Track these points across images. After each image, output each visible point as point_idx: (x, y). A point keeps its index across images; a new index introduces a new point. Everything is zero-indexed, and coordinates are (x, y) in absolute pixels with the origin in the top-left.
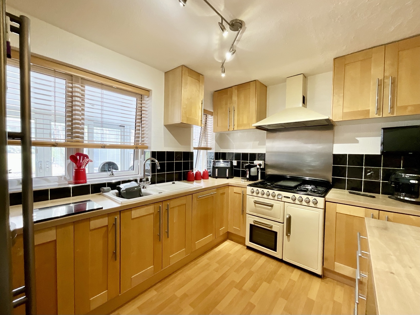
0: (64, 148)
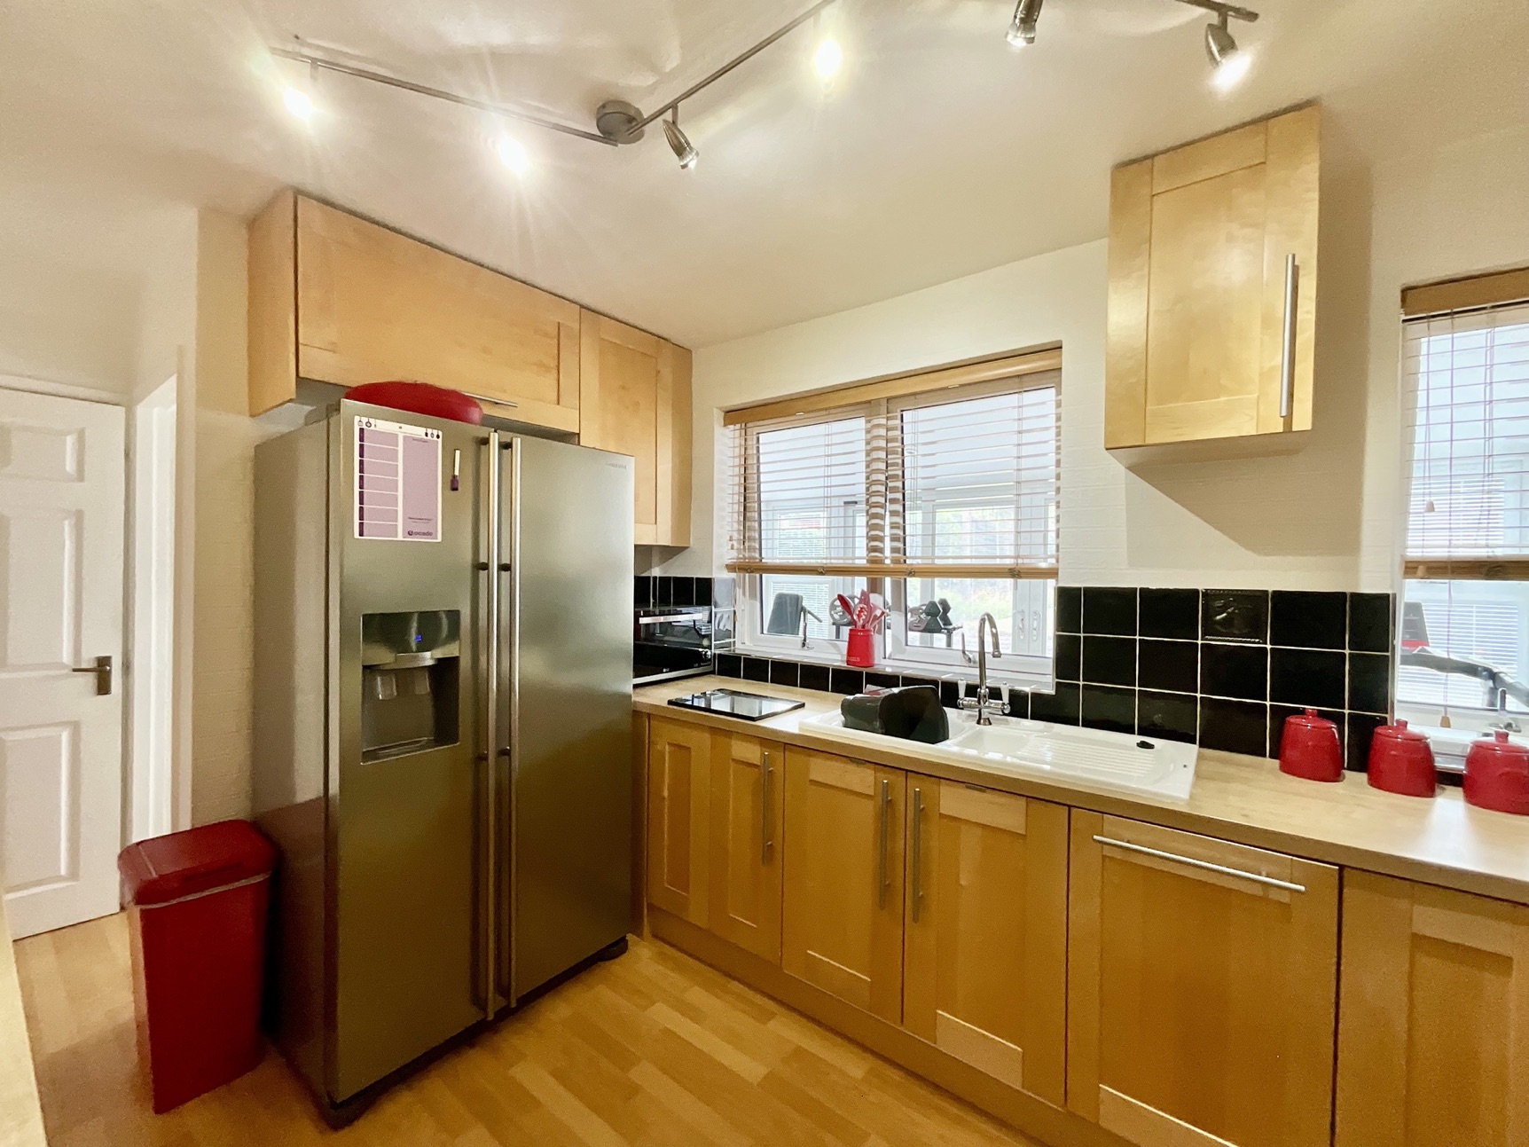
0: (865, 579)
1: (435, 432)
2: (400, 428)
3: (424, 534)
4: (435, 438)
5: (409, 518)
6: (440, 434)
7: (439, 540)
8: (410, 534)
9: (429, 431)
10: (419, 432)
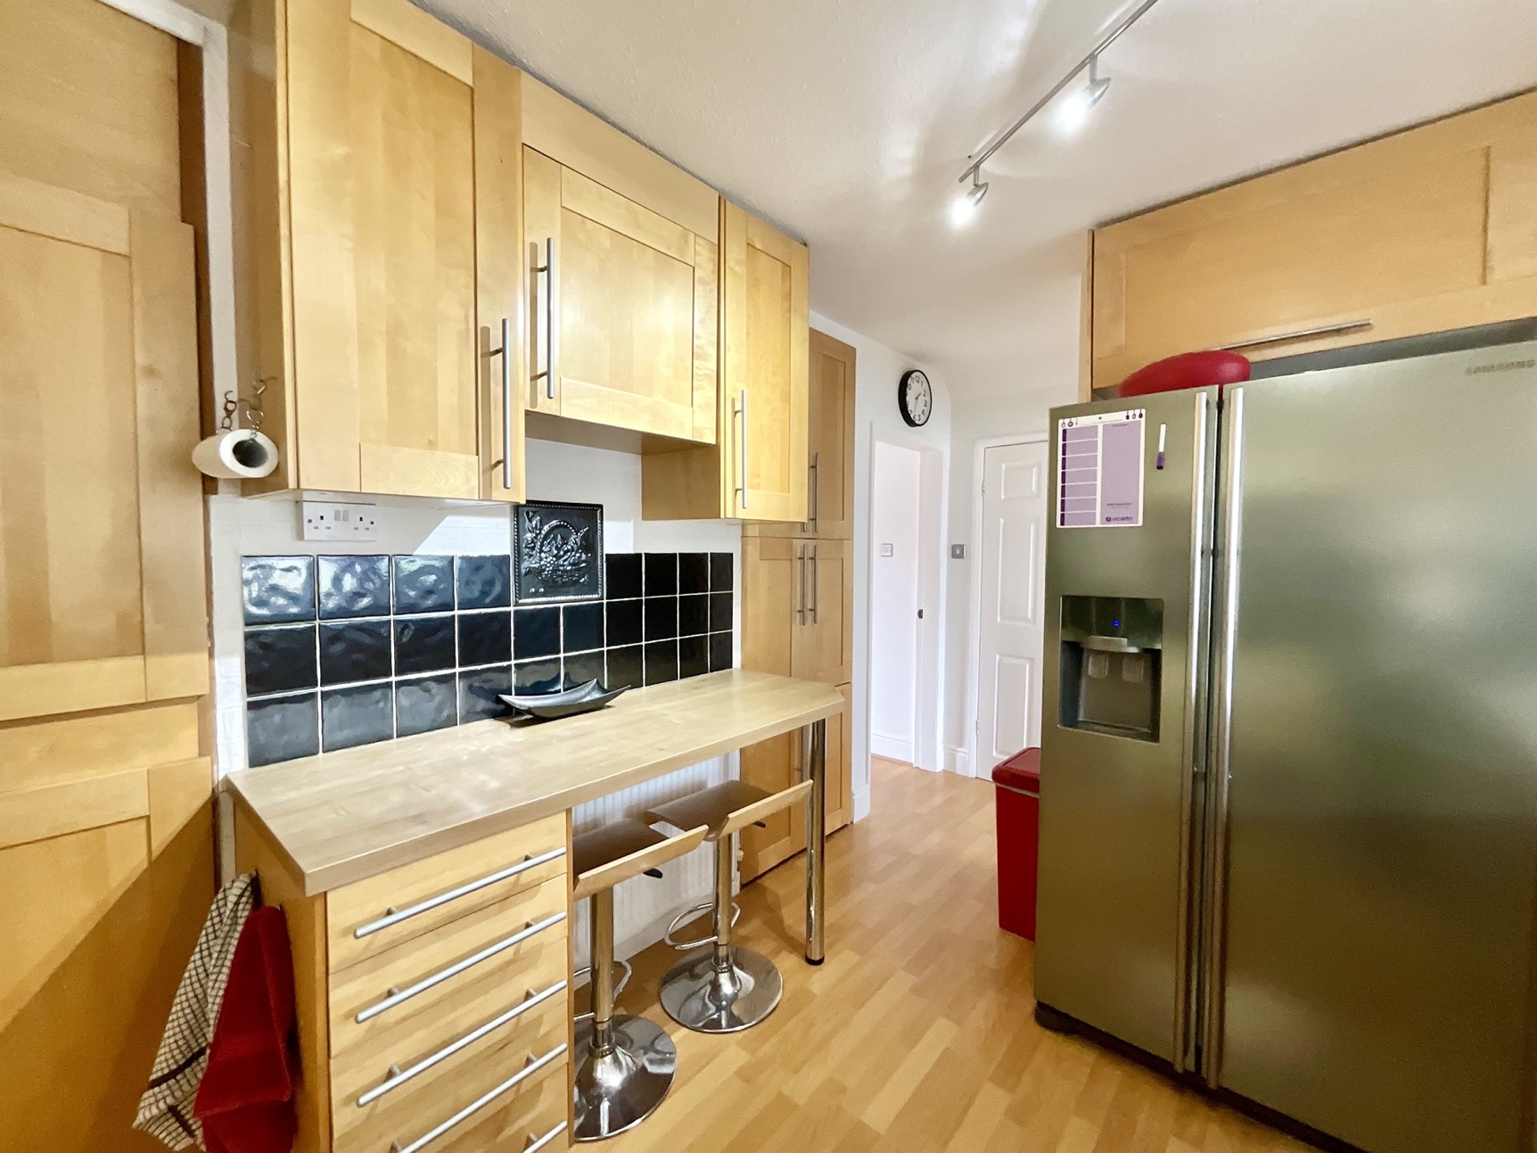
1: (1137, 412)
2: (1100, 418)
3: (1123, 519)
4: (1137, 418)
5: (1108, 505)
6: (1143, 411)
7: (1140, 523)
8: (1108, 520)
9: (1131, 413)
10: (1119, 417)
